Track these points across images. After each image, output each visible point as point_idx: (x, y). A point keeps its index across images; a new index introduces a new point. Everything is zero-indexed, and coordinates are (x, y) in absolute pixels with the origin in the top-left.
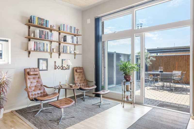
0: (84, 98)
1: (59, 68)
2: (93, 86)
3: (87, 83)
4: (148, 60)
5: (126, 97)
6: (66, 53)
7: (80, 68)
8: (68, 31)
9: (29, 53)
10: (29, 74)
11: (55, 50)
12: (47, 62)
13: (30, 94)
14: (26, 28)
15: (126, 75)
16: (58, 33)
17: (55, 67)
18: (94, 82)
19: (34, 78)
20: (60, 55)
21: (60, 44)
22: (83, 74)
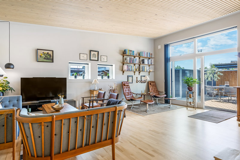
0: (157, 103)
1: (140, 81)
2: (163, 95)
3: (159, 93)
4: (216, 75)
5: (189, 103)
6: (144, 71)
7: (153, 82)
8: (146, 56)
9: (123, 72)
10: (124, 85)
11: (137, 70)
12: (132, 78)
13: (126, 96)
14: (122, 56)
15: (189, 87)
16: (138, 58)
17: (137, 81)
18: (164, 92)
19: (127, 88)
20: (139, 73)
21: (139, 65)
22: (155, 86)
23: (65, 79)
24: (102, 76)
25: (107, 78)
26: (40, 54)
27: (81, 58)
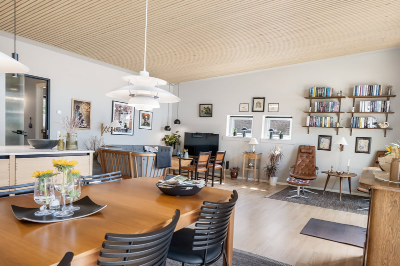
8: (365, 95)
9: (308, 129)
12: (331, 140)
14: (308, 101)
16: (352, 99)
20: (351, 130)
21: (353, 115)
23: (217, 136)
24: (271, 134)
25: (278, 138)
26: (202, 109)
27: (242, 109)
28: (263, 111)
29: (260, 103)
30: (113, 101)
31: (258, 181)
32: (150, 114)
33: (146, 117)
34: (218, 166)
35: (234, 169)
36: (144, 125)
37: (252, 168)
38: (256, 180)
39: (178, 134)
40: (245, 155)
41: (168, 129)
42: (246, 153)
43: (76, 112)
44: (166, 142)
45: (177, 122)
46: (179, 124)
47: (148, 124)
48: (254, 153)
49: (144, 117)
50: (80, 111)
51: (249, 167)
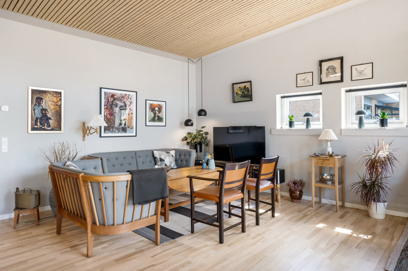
23: (262, 129)
24: (361, 120)
25: (378, 126)
26: (236, 91)
27: (300, 83)
28: (342, 80)
29: (334, 69)
30: (101, 88)
31: (343, 206)
32: (163, 104)
33: (157, 109)
34: (265, 185)
35: (295, 183)
36: (153, 120)
37: (330, 183)
38: (339, 203)
39: (204, 130)
40: (314, 161)
41: (190, 123)
42: (316, 156)
43: (37, 107)
44: (188, 143)
45: (202, 113)
46: (205, 115)
47: (160, 119)
48: (331, 156)
49: (152, 109)
50: (44, 105)
51: (322, 181)
